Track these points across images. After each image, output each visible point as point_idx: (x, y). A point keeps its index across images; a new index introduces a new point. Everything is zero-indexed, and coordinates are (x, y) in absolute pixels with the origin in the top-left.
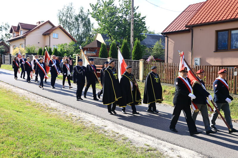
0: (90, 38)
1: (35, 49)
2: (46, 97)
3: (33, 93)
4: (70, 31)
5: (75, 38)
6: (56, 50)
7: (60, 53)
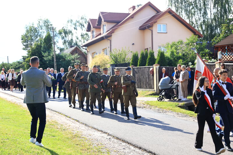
0: (228, 27)
1: (127, 57)
2: (140, 148)
3: (117, 138)
4: (189, 18)
5: (200, 29)
6: (162, 55)
7: (171, 60)
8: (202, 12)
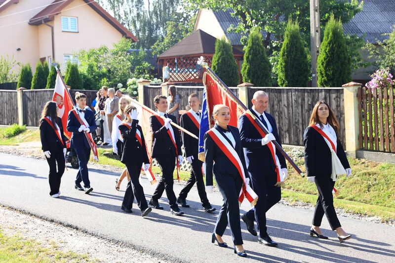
0: (176, 26)
1: (10, 72)
2: (52, 221)
3: (11, 208)
4: (113, 7)
5: (132, 28)
6: (74, 71)
7: (88, 80)
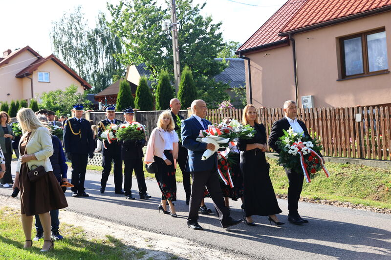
8: (93, 61)
